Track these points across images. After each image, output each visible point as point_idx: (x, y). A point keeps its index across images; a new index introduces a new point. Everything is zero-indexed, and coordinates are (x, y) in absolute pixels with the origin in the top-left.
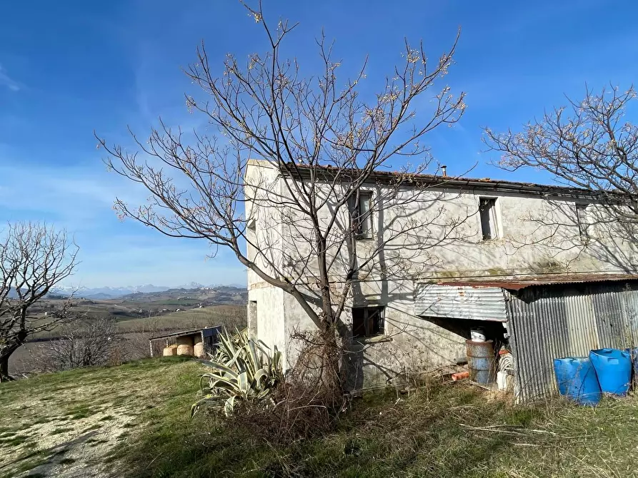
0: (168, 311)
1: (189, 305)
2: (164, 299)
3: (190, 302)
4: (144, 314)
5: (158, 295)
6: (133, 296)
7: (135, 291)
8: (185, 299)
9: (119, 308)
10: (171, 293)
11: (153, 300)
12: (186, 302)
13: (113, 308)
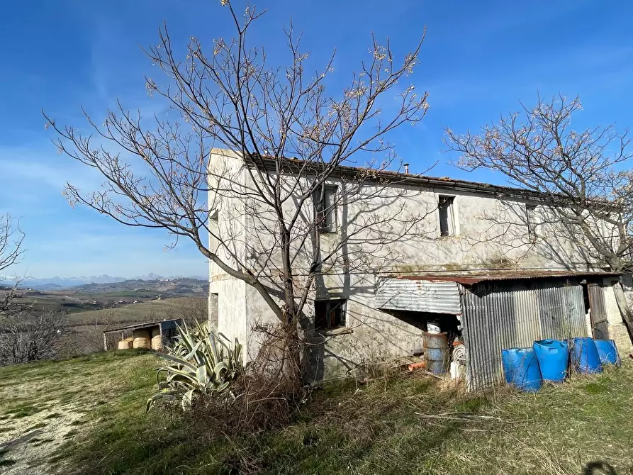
0: (124, 303)
1: (147, 297)
2: (119, 290)
3: (148, 294)
4: (98, 306)
5: (113, 286)
6: (86, 287)
7: (88, 281)
8: (143, 290)
9: (70, 299)
10: (127, 284)
11: (108, 291)
12: (144, 294)
13: (64, 300)
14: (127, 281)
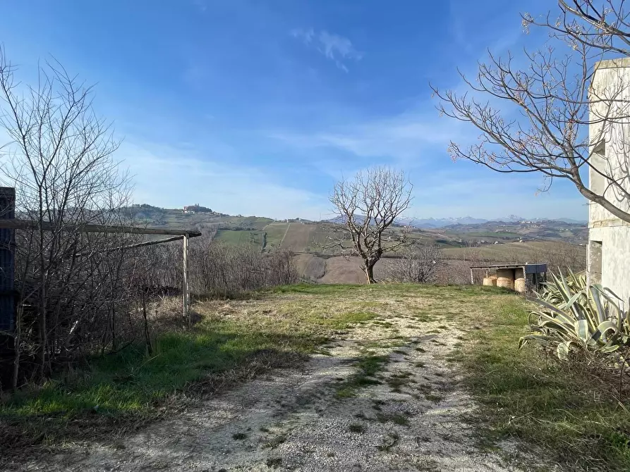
0: (486, 243)
1: (508, 239)
2: (481, 231)
3: (509, 235)
4: (464, 244)
5: (476, 227)
6: (453, 226)
7: (455, 222)
8: (504, 232)
9: (442, 237)
10: (489, 225)
11: (471, 231)
12: (505, 236)
13: (437, 237)
14: (489, 222)
